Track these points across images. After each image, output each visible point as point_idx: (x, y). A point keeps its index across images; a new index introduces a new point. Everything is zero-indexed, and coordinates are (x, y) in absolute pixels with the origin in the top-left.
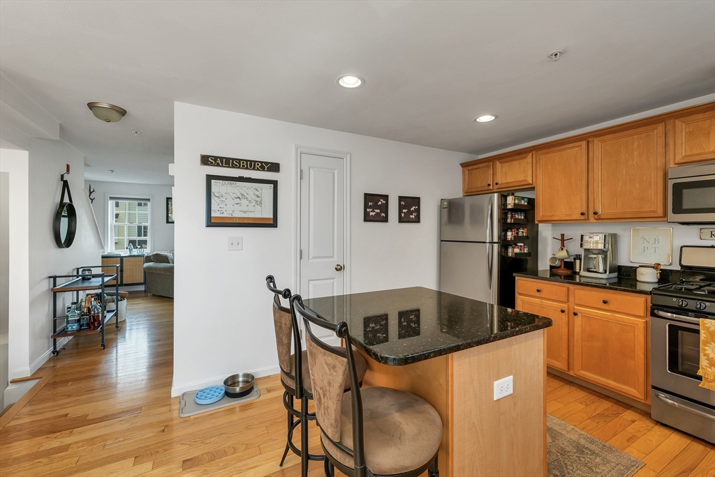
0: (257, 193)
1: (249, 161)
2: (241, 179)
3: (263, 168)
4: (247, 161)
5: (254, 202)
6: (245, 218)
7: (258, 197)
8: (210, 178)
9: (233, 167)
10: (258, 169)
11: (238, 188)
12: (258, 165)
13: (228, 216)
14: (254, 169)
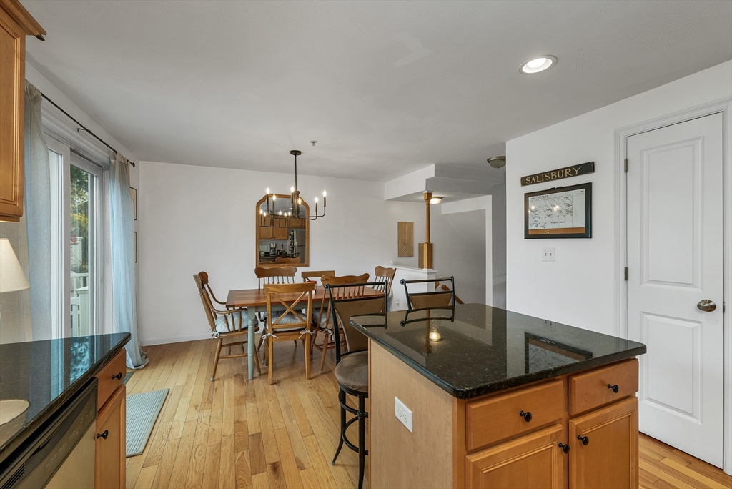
0: (568, 202)
1: (558, 170)
2: (553, 190)
3: (573, 174)
4: (556, 171)
5: (565, 212)
6: (555, 229)
7: (569, 205)
8: (527, 196)
9: (545, 181)
10: (568, 176)
11: (550, 200)
12: (568, 171)
13: (541, 228)
14: (564, 177)
